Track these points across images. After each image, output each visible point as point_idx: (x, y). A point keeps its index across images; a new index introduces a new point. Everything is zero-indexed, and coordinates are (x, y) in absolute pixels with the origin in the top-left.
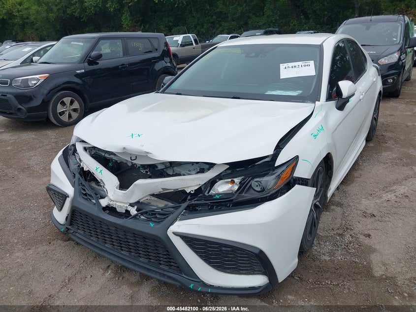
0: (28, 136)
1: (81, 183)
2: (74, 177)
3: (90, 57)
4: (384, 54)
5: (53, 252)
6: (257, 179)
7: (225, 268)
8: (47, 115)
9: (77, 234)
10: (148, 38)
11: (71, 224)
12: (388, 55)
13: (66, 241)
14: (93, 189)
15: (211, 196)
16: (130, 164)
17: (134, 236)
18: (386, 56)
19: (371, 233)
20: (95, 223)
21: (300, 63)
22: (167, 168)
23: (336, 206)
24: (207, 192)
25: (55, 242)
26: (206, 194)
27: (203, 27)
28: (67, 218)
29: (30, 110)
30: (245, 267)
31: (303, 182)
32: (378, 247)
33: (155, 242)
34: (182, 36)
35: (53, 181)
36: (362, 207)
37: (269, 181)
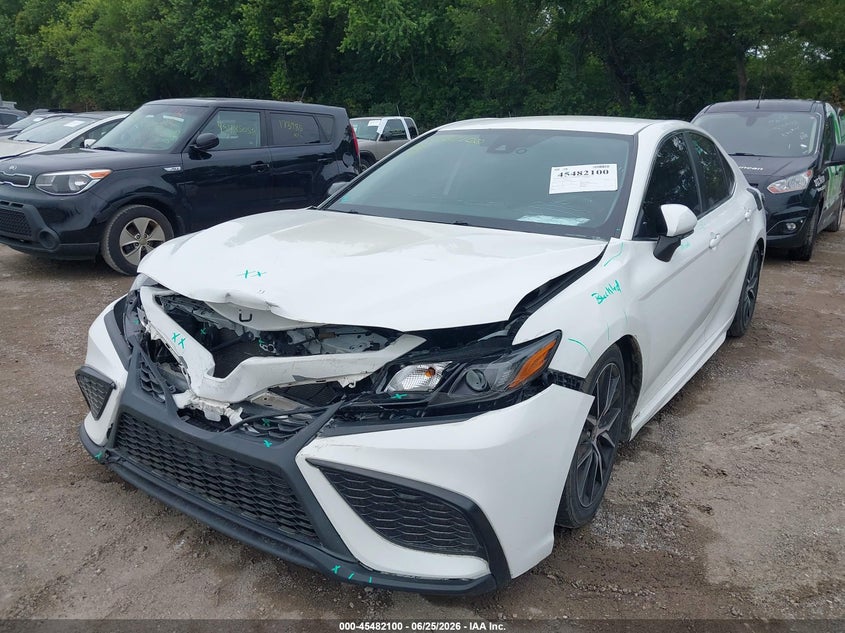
0: (58, 288)
1: (143, 363)
2: (132, 350)
3: (195, 143)
4: (780, 174)
5: (76, 501)
6: (477, 367)
7: (405, 537)
8: (100, 251)
9: (125, 464)
10: (312, 115)
11: (116, 445)
12: (789, 175)
13: (105, 481)
14: (165, 376)
15: (387, 395)
16: (240, 333)
17: (233, 466)
18: (784, 177)
19: (712, 506)
20: (161, 440)
21: (590, 167)
22: (309, 340)
23: (651, 451)
24: (380, 387)
25: (83, 483)
26: (378, 391)
27: (432, 105)
28: (109, 430)
29: (66, 237)
30: (443, 536)
31: (571, 382)
32: (723, 532)
33: (271, 479)
34: (385, 120)
35: (91, 361)
36: (703, 457)
37: (499, 372)
